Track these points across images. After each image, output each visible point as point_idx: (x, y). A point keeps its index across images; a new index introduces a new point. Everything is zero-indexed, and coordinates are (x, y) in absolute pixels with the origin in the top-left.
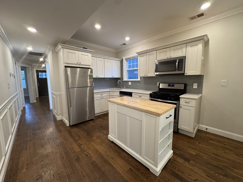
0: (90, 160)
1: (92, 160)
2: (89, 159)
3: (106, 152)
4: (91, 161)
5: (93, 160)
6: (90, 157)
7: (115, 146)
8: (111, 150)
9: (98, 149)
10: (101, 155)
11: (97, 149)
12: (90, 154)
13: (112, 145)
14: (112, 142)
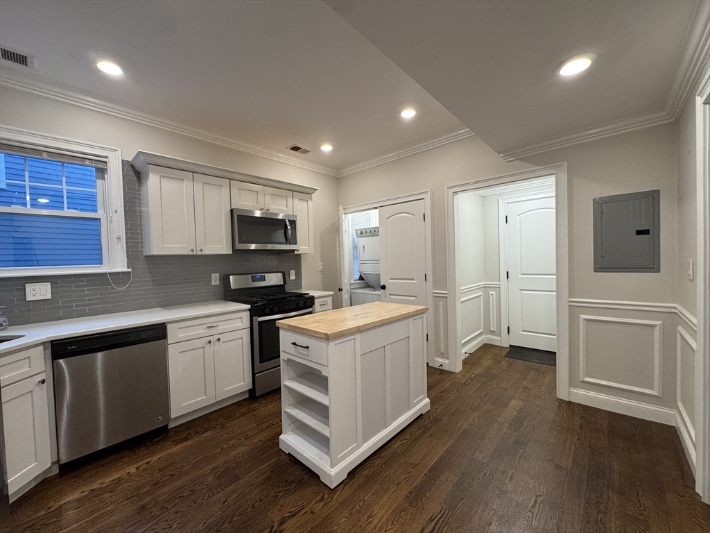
0: (445, 515)
1: (442, 512)
2: (441, 521)
3: (398, 484)
4: (446, 513)
5: (439, 509)
6: (433, 523)
7: (368, 466)
8: (388, 472)
9: (393, 508)
10: (414, 494)
11: (390, 511)
12: (421, 527)
13: (365, 473)
14: (352, 474)
